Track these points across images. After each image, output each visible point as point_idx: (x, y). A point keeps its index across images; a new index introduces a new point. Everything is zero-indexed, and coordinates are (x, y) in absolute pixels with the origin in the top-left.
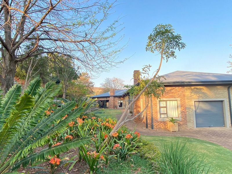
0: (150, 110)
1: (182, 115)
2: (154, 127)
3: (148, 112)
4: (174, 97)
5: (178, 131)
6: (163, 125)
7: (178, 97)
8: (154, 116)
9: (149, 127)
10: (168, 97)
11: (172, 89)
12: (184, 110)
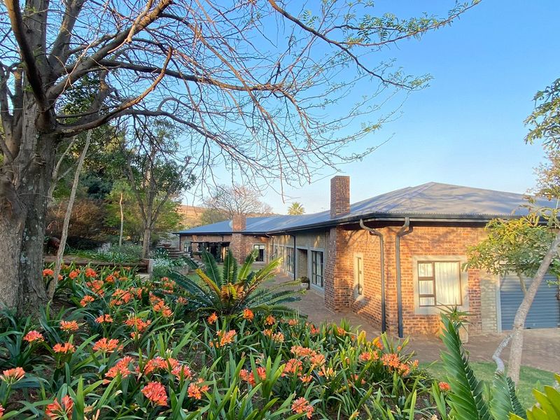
0: (395, 287)
1: (470, 300)
2: (405, 330)
3: (391, 292)
4: (454, 254)
5: (468, 343)
6: (427, 326)
7: (462, 254)
8: (405, 302)
9: (393, 331)
10: (441, 254)
11: (450, 233)
12: (476, 285)
